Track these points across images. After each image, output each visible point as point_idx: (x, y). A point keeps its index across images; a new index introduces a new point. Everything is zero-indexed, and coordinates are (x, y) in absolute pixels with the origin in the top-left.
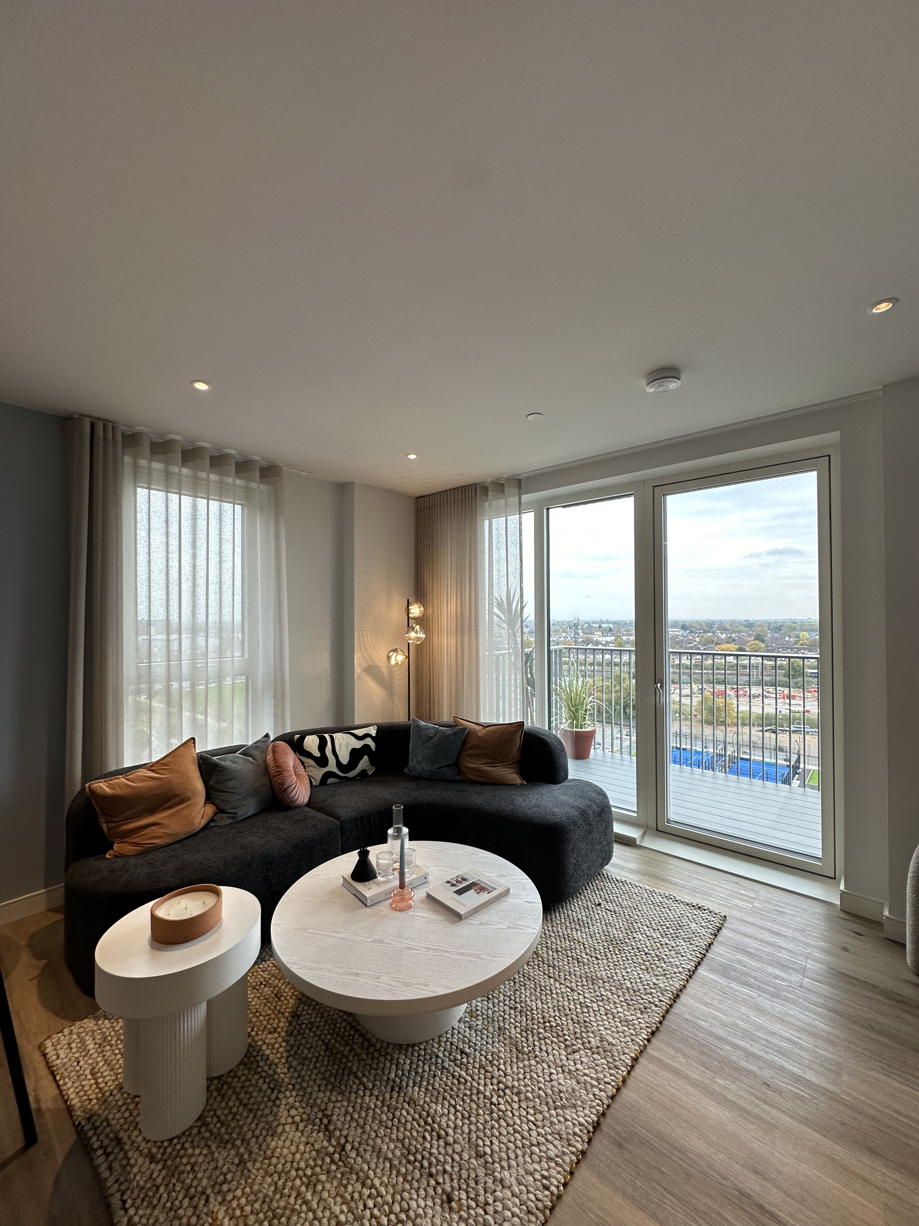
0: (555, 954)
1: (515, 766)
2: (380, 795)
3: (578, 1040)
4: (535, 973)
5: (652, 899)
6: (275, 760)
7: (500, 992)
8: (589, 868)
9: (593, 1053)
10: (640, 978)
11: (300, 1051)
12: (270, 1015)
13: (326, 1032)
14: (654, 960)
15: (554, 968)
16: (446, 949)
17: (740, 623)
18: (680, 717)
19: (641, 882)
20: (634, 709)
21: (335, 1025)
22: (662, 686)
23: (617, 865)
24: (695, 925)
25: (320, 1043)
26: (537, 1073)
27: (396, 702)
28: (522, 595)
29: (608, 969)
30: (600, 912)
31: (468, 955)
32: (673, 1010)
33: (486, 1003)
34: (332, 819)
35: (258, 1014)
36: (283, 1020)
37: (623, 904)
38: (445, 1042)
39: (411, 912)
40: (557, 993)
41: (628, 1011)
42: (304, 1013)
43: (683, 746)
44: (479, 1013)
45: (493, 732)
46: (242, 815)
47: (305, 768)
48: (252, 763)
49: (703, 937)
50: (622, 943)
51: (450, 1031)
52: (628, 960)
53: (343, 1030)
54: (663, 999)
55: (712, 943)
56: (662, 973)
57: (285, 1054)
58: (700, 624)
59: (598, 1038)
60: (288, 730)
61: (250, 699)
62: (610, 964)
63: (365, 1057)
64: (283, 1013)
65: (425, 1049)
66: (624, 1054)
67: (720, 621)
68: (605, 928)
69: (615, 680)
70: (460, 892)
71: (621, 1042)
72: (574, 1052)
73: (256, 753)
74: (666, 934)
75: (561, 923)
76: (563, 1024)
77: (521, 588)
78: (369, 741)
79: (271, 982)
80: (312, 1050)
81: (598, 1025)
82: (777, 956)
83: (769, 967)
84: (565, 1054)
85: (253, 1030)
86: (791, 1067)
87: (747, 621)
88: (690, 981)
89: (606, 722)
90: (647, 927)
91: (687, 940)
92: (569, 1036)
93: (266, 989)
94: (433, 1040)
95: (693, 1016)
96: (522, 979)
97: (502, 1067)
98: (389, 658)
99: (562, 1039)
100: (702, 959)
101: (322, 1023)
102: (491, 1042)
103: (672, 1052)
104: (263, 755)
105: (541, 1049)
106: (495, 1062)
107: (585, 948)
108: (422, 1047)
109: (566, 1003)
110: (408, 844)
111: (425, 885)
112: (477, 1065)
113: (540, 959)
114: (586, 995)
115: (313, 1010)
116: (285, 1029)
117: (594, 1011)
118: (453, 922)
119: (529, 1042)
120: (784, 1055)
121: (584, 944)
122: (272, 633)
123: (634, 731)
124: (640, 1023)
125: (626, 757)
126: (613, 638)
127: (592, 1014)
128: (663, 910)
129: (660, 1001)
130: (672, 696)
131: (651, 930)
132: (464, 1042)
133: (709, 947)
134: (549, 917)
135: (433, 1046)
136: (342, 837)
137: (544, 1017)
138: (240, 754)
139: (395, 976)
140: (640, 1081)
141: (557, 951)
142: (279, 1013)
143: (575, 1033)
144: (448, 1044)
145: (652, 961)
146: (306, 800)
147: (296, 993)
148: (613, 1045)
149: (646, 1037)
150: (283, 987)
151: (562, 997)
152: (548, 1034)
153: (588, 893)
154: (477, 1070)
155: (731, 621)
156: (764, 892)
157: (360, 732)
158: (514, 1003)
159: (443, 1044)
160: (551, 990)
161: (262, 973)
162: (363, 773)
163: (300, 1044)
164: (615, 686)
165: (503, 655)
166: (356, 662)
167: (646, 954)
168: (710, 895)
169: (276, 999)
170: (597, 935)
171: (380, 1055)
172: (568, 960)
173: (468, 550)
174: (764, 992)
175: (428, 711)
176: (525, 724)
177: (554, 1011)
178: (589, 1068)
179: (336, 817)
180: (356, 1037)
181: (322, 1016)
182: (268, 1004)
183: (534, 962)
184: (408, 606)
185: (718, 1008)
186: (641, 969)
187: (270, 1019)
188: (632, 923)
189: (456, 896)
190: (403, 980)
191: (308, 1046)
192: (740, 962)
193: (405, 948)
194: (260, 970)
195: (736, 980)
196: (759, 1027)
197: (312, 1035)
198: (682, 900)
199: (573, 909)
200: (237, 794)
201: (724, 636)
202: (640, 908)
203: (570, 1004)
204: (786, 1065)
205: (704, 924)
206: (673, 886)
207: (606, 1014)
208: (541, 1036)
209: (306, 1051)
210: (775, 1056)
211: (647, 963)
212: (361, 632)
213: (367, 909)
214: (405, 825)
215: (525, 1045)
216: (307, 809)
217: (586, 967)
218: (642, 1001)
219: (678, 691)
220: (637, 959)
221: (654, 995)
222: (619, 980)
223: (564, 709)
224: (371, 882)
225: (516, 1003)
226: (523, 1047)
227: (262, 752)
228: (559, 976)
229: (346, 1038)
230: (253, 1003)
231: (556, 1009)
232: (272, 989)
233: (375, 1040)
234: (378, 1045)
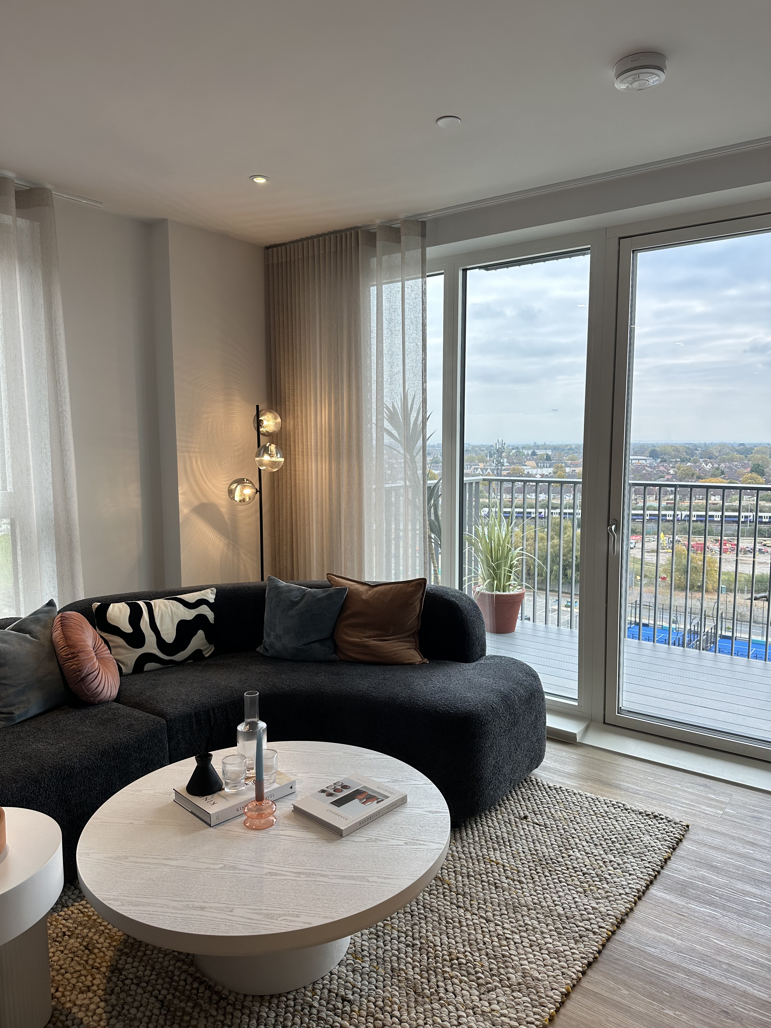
0: (466, 880)
1: (413, 639)
2: (223, 683)
3: (494, 978)
4: (439, 903)
5: (595, 809)
6: (66, 637)
7: (393, 928)
8: (513, 771)
9: (513, 991)
10: (575, 902)
11: (125, 1011)
12: (80, 971)
13: (159, 987)
14: (594, 881)
15: (464, 896)
16: (322, 873)
17: (733, 448)
18: (641, 580)
19: (581, 789)
20: (577, 570)
21: (171, 978)
22: (617, 529)
23: (551, 768)
24: (649, 838)
25: (152, 1000)
26: (441, 1018)
27: (242, 555)
28: (424, 401)
29: (535, 894)
30: (526, 827)
31: (352, 878)
32: (616, 937)
33: (375, 941)
34: (154, 717)
35: (63, 971)
36: (98, 976)
37: (556, 816)
38: (321, 990)
39: (272, 831)
40: (467, 925)
41: (559, 941)
42: (128, 966)
43: (645, 621)
44: (365, 953)
45: (383, 593)
46: (19, 716)
47: (110, 648)
48: (30, 642)
49: (658, 852)
50: (553, 863)
51: (327, 977)
52: (560, 882)
53: (182, 983)
54: (604, 925)
55: (669, 858)
56: (604, 895)
57: (104, 1016)
58: (677, 450)
59: (520, 974)
60: (81, 596)
61: (19, 552)
62: (537, 887)
63: (214, 1013)
64: (98, 968)
65: (295, 999)
66: (552, 989)
67: (705, 444)
68: (532, 845)
69: (553, 530)
70: (339, 803)
71: (548, 976)
72: (489, 992)
73: (36, 628)
74: (611, 850)
75: (475, 842)
76: (475, 960)
77: (424, 391)
78: (204, 610)
79: (77, 931)
80: (142, 1009)
81: (520, 959)
82: (749, 869)
83: (739, 883)
84: (477, 993)
85: (57, 990)
86: (755, 991)
87: (743, 444)
88: (640, 903)
89: (538, 589)
90: (587, 842)
91: (638, 855)
92: (483, 973)
93: (72, 941)
94: (304, 988)
95: (641, 943)
96: (423, 911)
97: (397, 1013)
98: (231, 493)
99: (473, 978)
100: (655, 877)
101: (153, 977)
102: (382, 986)
103: (612, 984)
104: (47, 632)
105: (447, 990)
106: (388, 1008)
107: (505, 871)
108: (291, 997)
109: (480, 936)
110: (265, 744)
111: (290, 797)
112: (364, 1013)
113: (446, 886)
114: (506, 925)
115: (140, 962)
116: (102, 987)
117: (515, 943)
118: (329, 841)
119: (431, 983)
120: (749, 979)
121: (504, 866)
122: (49, 454)
123: (576, 600)
124: (573, 953)
125: (565, 629)
126: (551, 470)
127: (512, 947)
128: (609, 821)
129: (600, 927)
130: (631, 552)
131: (592, 846)
132: (346, 988)
133: (666, 862)
134: (458, 836)
135: (305, 995)
136: (170, 739)
137: (450, 954)
138: (12, 629)
139: (255, 907)
140: (571, 1018)
141: (469, 876)
142: (93, 968)
143: (491, 970)
144: (326, 991)
145: (591, 882)
146: (115, 693)
147: (114, 943)
148: (539, 980)
149: (580, 969)
150: (96, 937)
151: (475, 930)
152: (455, 973)
153: (511, 804)
154: (363, 1019)
155: (720, 445)
156: (739, 795)
157: (191, 597)
158: (411, 940)
159: (319, 992)
160: (460, 922)
161: (64, 922)
162: (197, 655)
163: (125, 1003)
164: (552, 538)
165: (397, 489)
166: (181, 498)
167: (584, 874)
168: (669, 801)
169: (87, 952)
170: (522, 854)
171: (235, 1009)
172: (483, 886)
173: (345, 331)
174: (729, 911)
175: (289, 568)
176: (428, 583)
177: (464, 946)
178: (508, 1007)
179: (161, 715)
180: (202, 989)
181: (153, 969)
182: (76, 958)
183: (438, 890)
184: (258, 415)
185: (672, 932)
186: (577, 892)
187: (81, 975)
188: (567, 839)
189: (334, 808)
190: (265, 912)
191: (136, 1004)
192: (703, 879)
193: (265, 875)
194: (60, 918)
195: (696, 899)
196: (720, 950)
197: (140, 991)
198: (634, 808)
199: (491, 824)
200: (12, 686)
201: (709, 466)
202: (579, 820)
203: (484, 937)
204: (750, 990)
205: (660, 836)
206: (623, 792)
207: (531, 946)
208: (446, 975)
209: (133, 1011)
210: (738, 981)
211: (585, 885)
212: (186, 454)
213: (211, 829)
214: (262, 719)
215: (426, 987)
216: (115, 705)
217: (506, 893)
218: (577, 929)
219: (640, 545)
220: (573, 880)
221: (592, 921)
222: (548, 906)
223: (480, 565)
224: (215, 795)
225: (414, 939)
226: (423, 989)
227: (45, 627)
228: (471, 905)
229: (187, 993)
230: (55, 958)
231: (466, 943)
232: (79, 940)
233: (227, 993)
234: (232, 998)
